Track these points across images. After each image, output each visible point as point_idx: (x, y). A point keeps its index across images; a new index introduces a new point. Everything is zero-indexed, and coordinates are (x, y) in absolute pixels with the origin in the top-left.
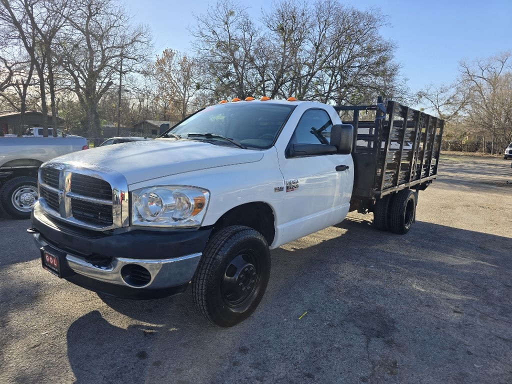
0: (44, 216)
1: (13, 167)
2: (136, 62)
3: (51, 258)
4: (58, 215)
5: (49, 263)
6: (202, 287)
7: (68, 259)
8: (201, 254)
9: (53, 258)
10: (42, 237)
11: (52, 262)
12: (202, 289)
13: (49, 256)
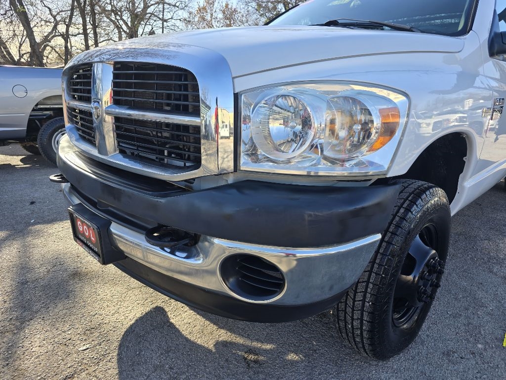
0: (73, 154)
1: (52, 106)
2: (177, 9)
3: (85, 227)
4: (94, 152)
5: (83, 235)
6: (365, 297)
7: (113, 230)
8: (379, 237)
9: (88, 227)
10: (74, 188)
11: (87, 234)
12: (364, 301)
13: (83, 222)
